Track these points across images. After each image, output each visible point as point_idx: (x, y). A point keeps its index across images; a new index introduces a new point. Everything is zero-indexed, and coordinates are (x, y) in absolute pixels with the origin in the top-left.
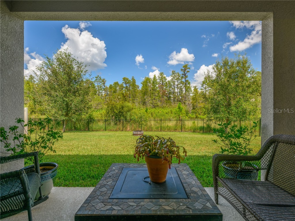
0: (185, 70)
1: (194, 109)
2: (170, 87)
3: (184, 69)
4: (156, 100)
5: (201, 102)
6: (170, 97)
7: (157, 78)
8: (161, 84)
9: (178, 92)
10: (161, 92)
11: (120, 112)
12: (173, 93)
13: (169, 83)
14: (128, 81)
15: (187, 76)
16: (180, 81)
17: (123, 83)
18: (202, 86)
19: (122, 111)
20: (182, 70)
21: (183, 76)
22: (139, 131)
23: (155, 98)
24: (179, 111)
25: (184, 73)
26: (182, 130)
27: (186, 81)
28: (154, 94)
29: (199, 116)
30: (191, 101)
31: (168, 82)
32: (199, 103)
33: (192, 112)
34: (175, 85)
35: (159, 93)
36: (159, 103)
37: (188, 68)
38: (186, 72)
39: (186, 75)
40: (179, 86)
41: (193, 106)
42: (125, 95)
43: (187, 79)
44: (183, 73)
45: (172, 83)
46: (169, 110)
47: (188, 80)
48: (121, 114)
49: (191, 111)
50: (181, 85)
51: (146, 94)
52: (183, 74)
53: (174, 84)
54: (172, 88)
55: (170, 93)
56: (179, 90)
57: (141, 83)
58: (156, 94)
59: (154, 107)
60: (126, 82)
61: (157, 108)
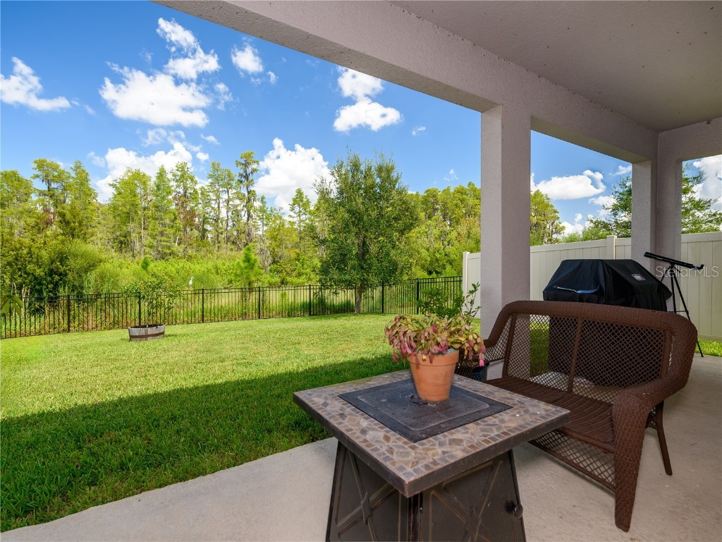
0: (246, 165)
1: (274, 262)
2: (207, 204)
3: (244, 162)
4: (168, 237)
5: (290, 246)
6: (205, 231)
7: (170, 176)
8: (179, 193)
9: (228, 219)
10: (182, 216)
11: (51, 273)
12: (216, 221)
13: (202, 194)
14: (56, 174)
15: (252, 180)
16: (234, 191)
17: (37, 176)
18: (292, 210)
19: (62, 269)
20: (238, 164)
21: (243, 179)
22: (150, 326)
23: (165, 230)
24: (246, 268)
25: (245, 171)
26: (259, 314)
27: (249, 193)
28: (161, 222)
29: (289, 279)
30: (268, 242)
31: (199, 192)
32: (286, 248)
33: (271, 271)
34: (221, 201)
35: (175, 219)
36: (175, 247)
37: (254, 162)
38: (249, 170)
39: (250, 178)
40: (231, 203)
41: (274, 255)
42: (68, 216)
43: (251, 188)
44: (242, 172)
45: (211, 194)
46: (210, 265)
47: (254, 191)
48: (57, 278)
49: (269, 268)
50: (237, 202)
51: (133, 219)
52: (241, 175)
53: (218, 198)
54: (213, 208)
55: (205, 221)
56: (230, 214)
57: (110, 185)
58: (167, 221)
59: (163, 257)
60: (47, 176)
61: (172, 260)
